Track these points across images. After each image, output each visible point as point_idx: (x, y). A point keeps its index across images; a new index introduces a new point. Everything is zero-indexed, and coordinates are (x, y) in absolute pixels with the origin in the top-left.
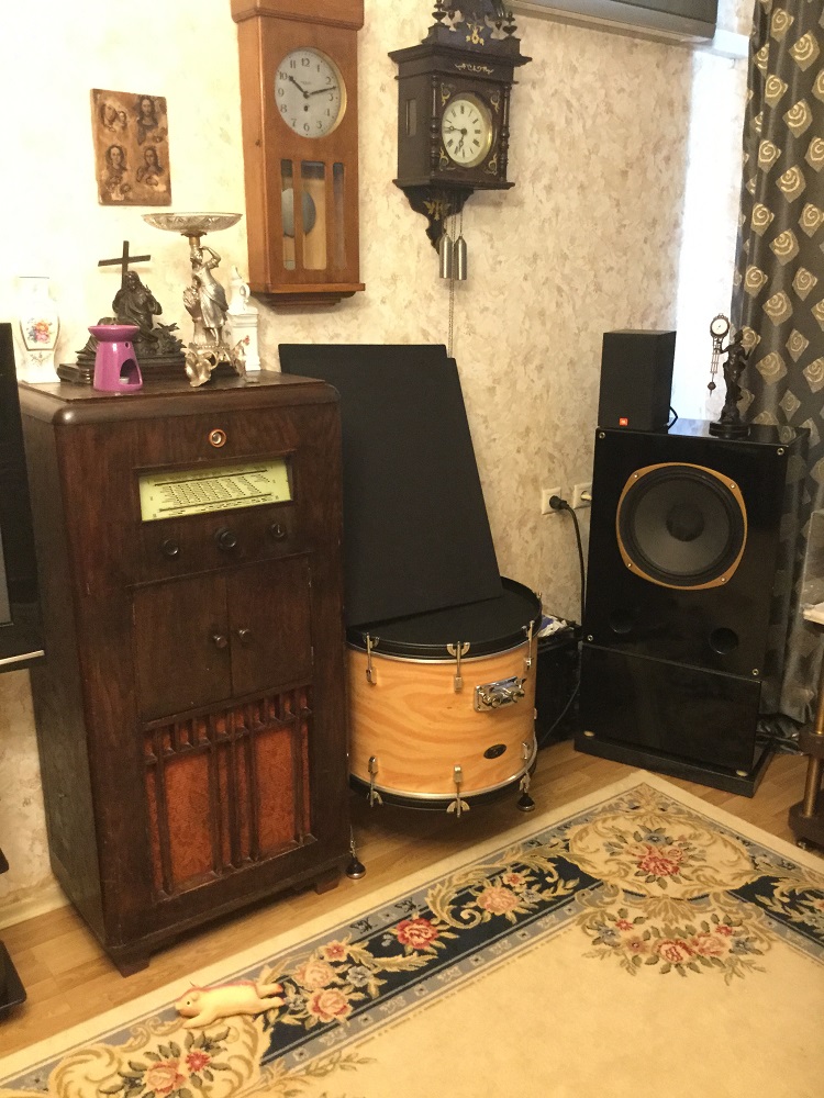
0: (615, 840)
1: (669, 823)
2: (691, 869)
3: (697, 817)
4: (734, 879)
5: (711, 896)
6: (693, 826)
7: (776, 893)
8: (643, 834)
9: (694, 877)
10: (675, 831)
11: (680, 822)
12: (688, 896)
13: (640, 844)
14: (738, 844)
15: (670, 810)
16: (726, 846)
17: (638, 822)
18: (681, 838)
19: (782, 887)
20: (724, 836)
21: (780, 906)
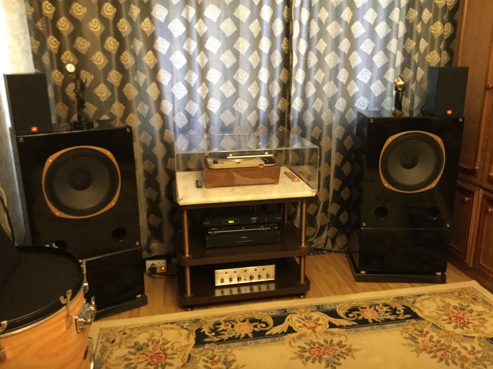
0: (126, 362)
1: (135, 337)
2: (170, 349)
3: (141, 327)
4: (188, 340)
5: (192, 354)
6: (145, 332)
7: (207, 333)
8: (132, 350)
9: (175, 352)
10: (142, 338)
11: (139, 334)
12: (185, 361)
13: (138, 355)
14: (169, 325)
15: (128, 332)
16: (168, 330)
17: (123, 347)
18: (149, 340)
19: (206, 330)
20: (161, 326)
21: (215, 338)
